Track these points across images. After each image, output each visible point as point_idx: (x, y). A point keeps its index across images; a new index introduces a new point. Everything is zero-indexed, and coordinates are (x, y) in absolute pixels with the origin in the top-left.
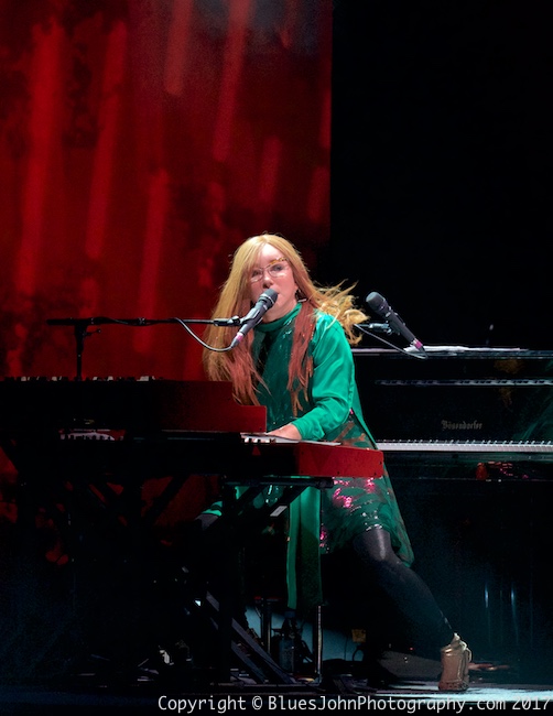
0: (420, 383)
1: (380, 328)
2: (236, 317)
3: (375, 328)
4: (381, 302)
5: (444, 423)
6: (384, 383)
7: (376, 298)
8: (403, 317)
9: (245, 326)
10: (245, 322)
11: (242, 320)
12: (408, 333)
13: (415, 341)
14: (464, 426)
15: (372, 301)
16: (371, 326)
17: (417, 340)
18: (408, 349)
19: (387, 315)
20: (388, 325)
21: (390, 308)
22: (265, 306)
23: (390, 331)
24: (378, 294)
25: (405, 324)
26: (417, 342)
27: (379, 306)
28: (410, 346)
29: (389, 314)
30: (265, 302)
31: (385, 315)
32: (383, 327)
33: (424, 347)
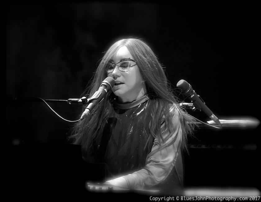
0: (219, 147)
1: (187, 106)
2: (84, 98)
4: (188, 87)
7: (184, 84)
8: (203, 98)
9: (91, 104)
10: (90, 101)
11: (88, 100)
12: (207, 109)
13: (213, 116)
15: (181, 86)
16: (181, 104)
17: (214, 115)
18: (210, 122)
19: (192, 97)
20: (193, 104)
21: (194, 91)
22: (105, 90)
23: (194, 108)
24: (185, 81)
25: (205, 103)
26: (214, 117)
27: (186, 90)
28: (210, 119)
29: (193, 95)
30: (106, 86)
31: (190, 96)
32: (189, 106)
33: (219, 120)
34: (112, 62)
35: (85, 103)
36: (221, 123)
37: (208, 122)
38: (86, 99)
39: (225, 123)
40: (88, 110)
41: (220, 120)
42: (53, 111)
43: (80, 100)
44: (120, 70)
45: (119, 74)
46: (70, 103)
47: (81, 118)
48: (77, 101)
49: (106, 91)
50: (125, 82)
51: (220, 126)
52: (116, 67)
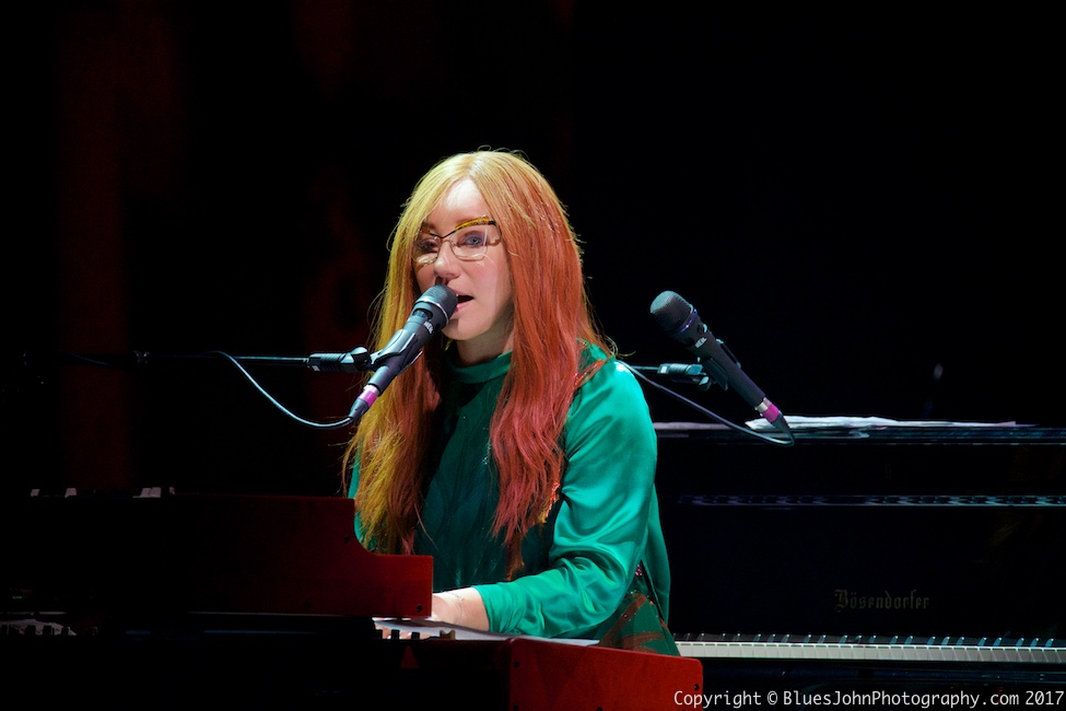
0: (783, 502)
1: (682, 374)
2: (361, 350)
3: (672, 374)
4: (685, 314)
5: (842, 593)
6: (699, 502)
7: (674, 304)
8: (735, 347)
9: (382, 370)
10: (381, 361)
11: (374, 356)
12: (747, 384)
13: (765, 406)
14: (886, 602)
15: (663, 313)
16: (664, 369)
17: (769, 403)
18: (753, 424)
19: (698, 344)
20: (701, 366)
21: (705, 326)
22: (427, 325)
23: (706, 380)
24: (677, 295)
25: (739, 364)
26: (770, 408)
27: (680, 323)
28: (756, 415)
29: (704, 340)
30: (428, 314)
31: (694, 342)
32: (690, 373)
33: (786, 417)
34: (432, 232)
35: (363, 367)
36: (791, 426)
37: (748, 423)
38: (366, 356)
39: (802, 425)
40: (373, 389)
41: (788, 419)
42: (264, 392)
43: (349, 359)
44: (457, 256)
45: (454, 269)
46: (316, 368)
47: (351, 415)
48: (337, 362)
49: (431, 330)
50: (475, 294)
51: (787, 436)
52: (446, 246)
